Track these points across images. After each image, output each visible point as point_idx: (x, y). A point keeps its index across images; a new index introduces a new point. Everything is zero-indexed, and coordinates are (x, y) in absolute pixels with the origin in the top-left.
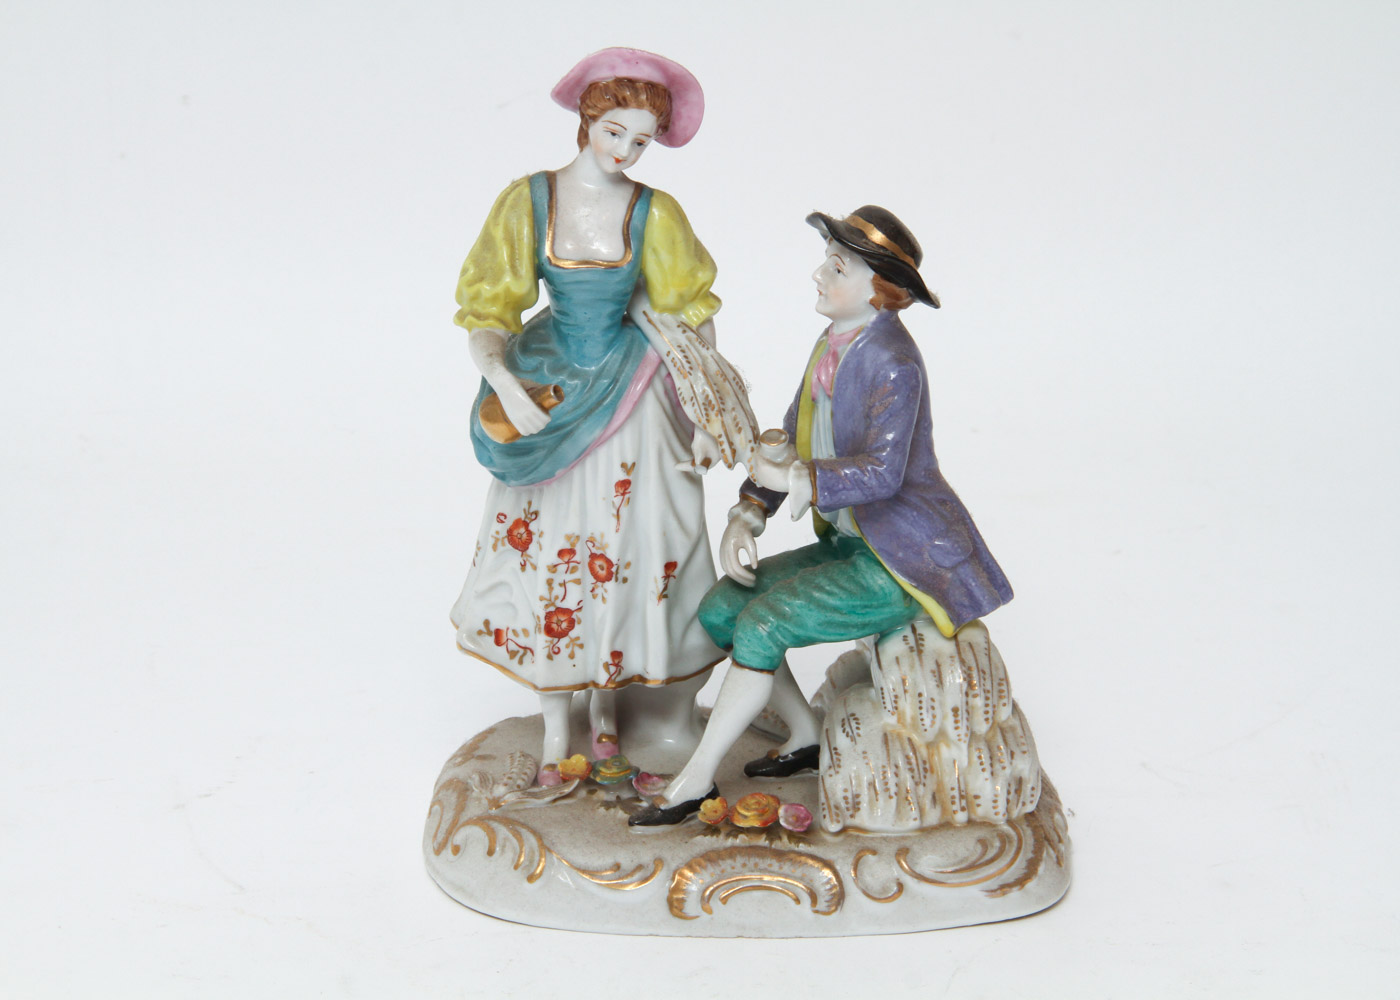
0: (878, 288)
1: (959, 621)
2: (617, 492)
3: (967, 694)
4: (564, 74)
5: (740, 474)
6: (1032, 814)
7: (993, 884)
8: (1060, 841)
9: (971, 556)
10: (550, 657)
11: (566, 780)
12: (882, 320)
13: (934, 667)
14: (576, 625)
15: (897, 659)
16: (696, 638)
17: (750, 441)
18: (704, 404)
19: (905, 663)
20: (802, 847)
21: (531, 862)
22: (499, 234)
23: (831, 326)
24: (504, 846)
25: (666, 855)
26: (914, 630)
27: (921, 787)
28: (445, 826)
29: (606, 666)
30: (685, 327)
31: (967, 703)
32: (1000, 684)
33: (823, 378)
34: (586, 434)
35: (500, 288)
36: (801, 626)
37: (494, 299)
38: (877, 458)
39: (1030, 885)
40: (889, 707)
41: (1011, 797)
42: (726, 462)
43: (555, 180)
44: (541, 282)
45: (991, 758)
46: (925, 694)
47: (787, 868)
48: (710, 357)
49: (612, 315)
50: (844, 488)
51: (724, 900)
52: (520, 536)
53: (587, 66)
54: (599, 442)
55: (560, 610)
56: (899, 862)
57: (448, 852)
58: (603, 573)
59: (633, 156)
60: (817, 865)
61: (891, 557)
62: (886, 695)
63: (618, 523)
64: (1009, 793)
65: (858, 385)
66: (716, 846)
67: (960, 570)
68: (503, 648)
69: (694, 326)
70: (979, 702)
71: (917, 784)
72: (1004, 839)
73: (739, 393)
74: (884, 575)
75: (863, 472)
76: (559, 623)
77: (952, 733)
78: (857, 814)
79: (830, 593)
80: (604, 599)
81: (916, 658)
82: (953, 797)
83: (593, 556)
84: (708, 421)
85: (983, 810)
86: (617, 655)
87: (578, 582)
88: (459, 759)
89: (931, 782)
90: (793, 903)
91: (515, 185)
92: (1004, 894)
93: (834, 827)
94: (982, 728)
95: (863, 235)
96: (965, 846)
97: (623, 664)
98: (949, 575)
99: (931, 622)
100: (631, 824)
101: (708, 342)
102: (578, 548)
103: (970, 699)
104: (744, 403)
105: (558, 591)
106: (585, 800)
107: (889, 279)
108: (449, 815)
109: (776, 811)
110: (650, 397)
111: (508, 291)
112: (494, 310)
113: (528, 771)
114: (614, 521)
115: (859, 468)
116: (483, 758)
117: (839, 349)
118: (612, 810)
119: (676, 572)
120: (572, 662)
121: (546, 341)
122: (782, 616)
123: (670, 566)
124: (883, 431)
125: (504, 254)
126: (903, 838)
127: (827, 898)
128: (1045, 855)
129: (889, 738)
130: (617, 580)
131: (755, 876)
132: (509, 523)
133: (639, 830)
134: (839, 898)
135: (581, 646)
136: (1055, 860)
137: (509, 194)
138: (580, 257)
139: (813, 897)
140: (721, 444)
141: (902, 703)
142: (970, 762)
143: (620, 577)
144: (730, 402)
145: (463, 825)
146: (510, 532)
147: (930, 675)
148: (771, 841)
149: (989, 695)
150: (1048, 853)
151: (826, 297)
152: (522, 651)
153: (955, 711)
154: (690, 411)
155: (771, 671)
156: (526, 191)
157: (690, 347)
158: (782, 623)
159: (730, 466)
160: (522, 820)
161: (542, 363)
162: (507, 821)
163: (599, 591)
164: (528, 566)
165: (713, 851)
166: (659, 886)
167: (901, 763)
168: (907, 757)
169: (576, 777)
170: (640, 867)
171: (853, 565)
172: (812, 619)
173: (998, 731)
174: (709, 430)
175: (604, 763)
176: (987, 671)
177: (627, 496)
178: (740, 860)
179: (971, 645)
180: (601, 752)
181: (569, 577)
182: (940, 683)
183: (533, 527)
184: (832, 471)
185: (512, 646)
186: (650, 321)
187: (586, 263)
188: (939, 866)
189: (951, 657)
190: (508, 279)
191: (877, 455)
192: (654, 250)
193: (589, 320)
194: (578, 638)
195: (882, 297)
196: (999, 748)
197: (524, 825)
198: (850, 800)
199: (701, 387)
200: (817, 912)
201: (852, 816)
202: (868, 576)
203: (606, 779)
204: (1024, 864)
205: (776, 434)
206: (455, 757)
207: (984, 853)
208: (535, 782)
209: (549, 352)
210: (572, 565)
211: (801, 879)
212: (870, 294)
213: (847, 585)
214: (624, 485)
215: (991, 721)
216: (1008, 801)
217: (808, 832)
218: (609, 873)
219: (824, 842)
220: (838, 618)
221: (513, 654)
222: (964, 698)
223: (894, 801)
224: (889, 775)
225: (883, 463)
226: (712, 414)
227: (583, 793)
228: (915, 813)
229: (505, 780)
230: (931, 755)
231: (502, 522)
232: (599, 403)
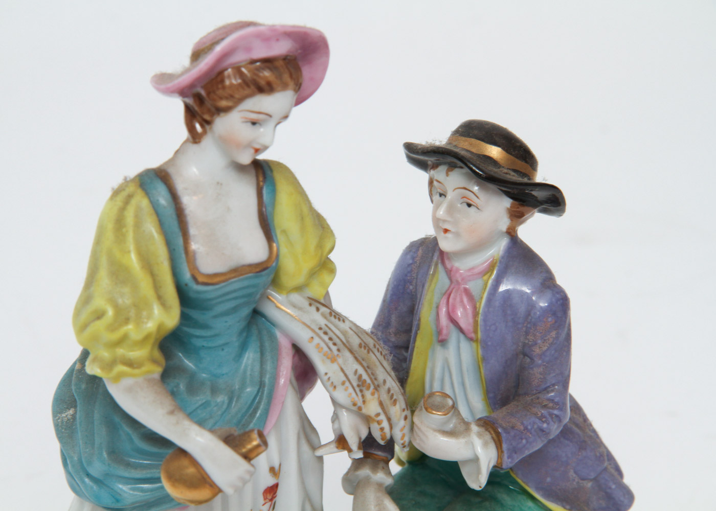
0: (512, 216)
2: (265, 499)
17: (404, 410)
18: (358, 386)
30: (316, 303)
33: (460, 320)
48: (349, 330)
61: (540, 485)
65: (510, 324)
67: (601, 478)
69: (321, 298)
75: (541, 419)
98: (590, 484)
115: (536, 416)
117: (470, 285)
124: (550, 368)
138: (227, 268)
140: (380, 423)
157: (330, 325)
174: (364, 411)
177: (274, 501)
184: (513, 428)
187: (235, 272)
192: (285, 233)
193: (229, 328)
195: (515, 221)
199: (351, 367)
212: (507, 223)
214: (272, 491)
226: (368, 394)
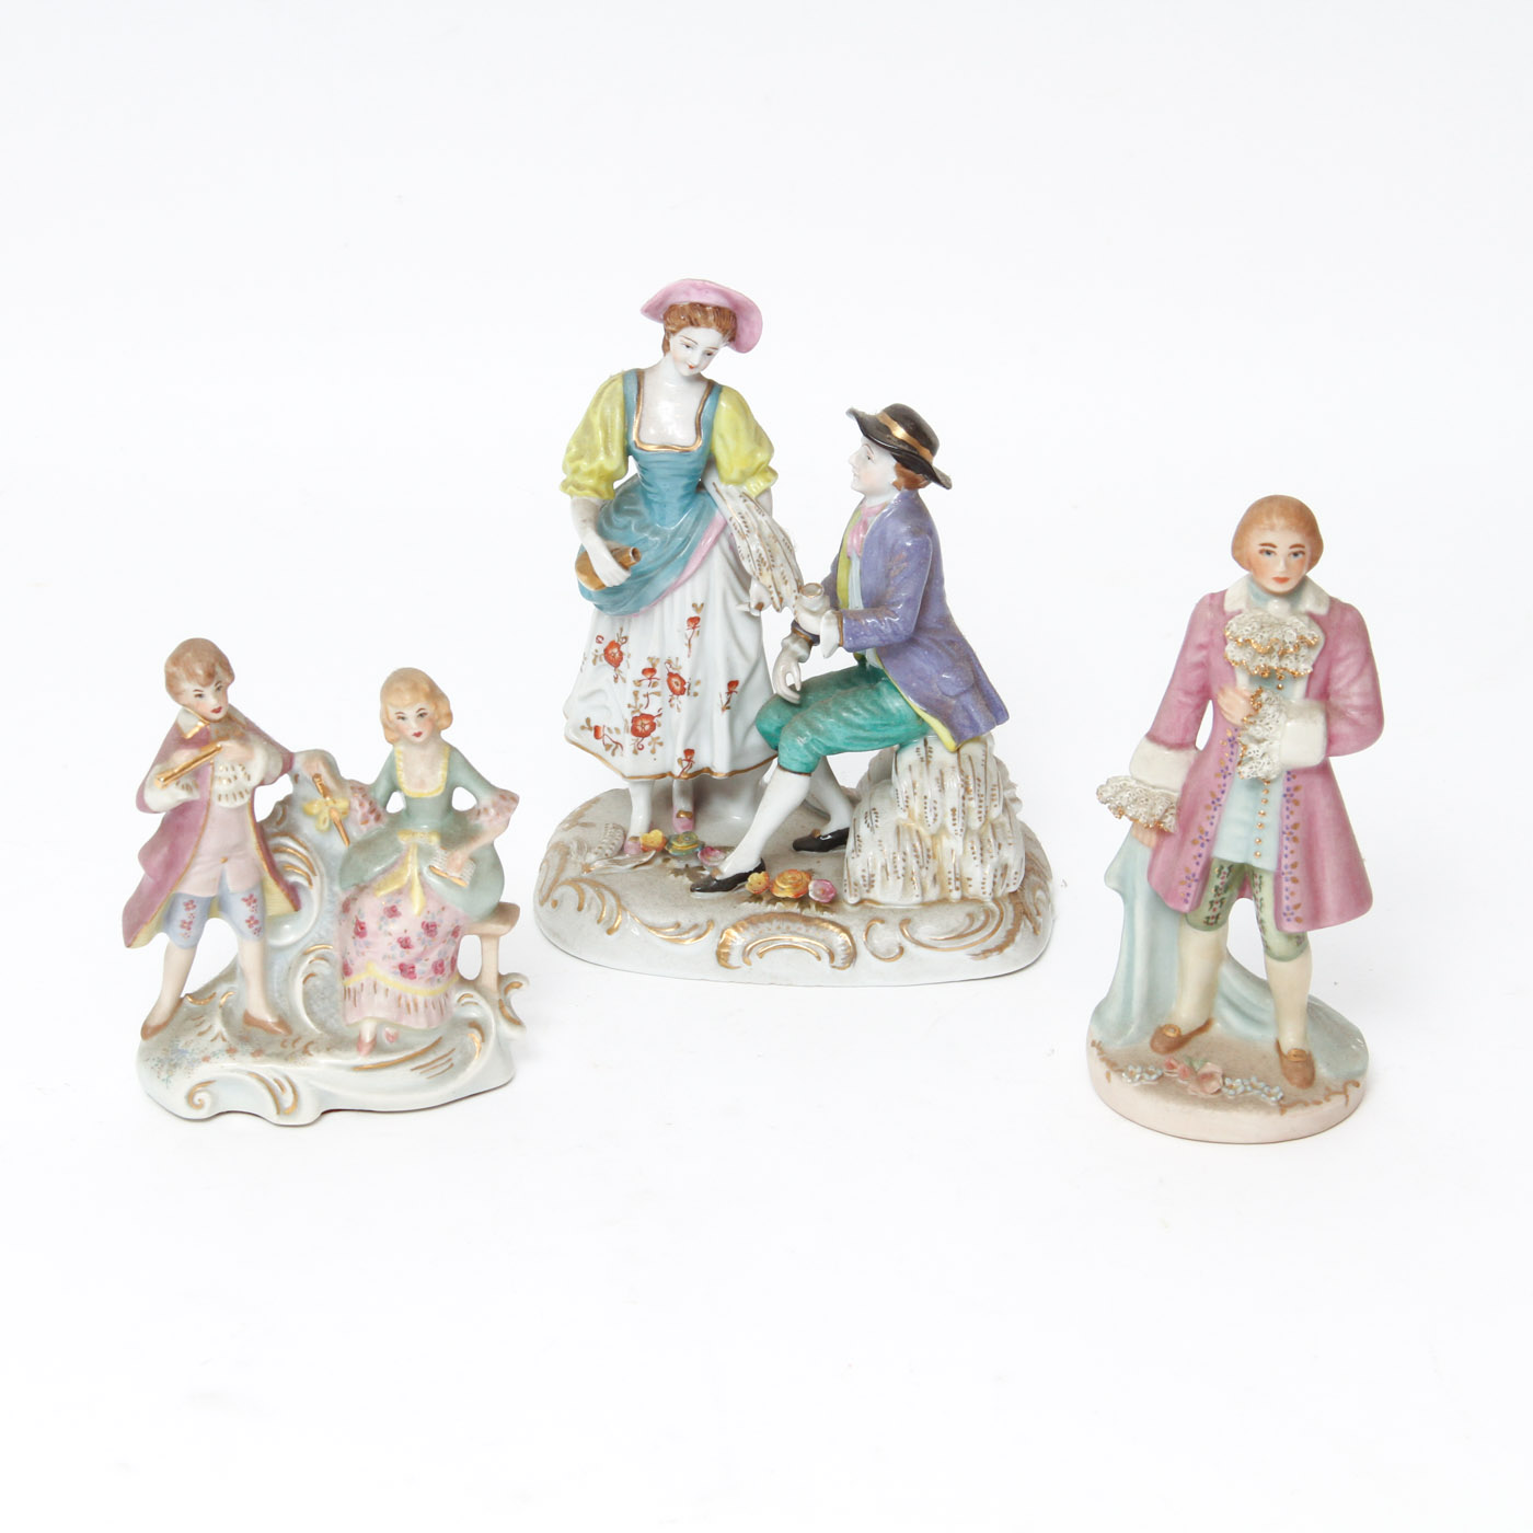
0: (900, 474)
1: (960, 739)
2: (689, 626)
3: (964, 798)
4: (651, 297)
5: (787, 616)
6: (1015, 893)
7: (978, 949)
8: (1038, 914)
9: (973, 686)
10: (635, 752)
11: (645, 850)
12: (903, 498)
13: (938, 775)
14: (657, 728)
15: (910, 767)
16: (755, 739)
18: (758, 561)
19: (916, 771)
20: (826, 915)
21: (611, 918)
22: (596, 420)
23: (864, 499)
24: (589, 906)
25: (717, 917)
26: (926, 743)
27: (924, 870)
28: (549, 882)
29: (680, 761)
30: (745, 496)
31: (963, 805)
32: (992, 790)
33: (855, 541)
34: (663, 581)
35: (595, 466)
36: (831, 739)
37: (590, 474)
38: (893, 612)
39: (1008, 951)
40: (902, 804)
41: (997, 880)
42: (775, 607)
43: (643, 377)
44: (631, 458)
45: (982, 849)
46: (929, 797)
47: (812, 931)
49: (686, 486)
50: (865, 635)
51: (761, 955)
52: (613, 655)
53: (667, 294)
54: (673, 588)
55: (644, 716)
56: (902, 931)
57: (549, 905)
58: (678, 688)
59: (704, 362)
60: (837, 930)
61: (906, 686)
62: (900, 796)
63: (690, 651)
64: (995, 876)
65: (881, 550)
66: (758, 911)
67: (963, 698)
68: (600, 741)
69: (753, 497)
70: (973, 804)
71: (921, 867)
72: (988, 914)
73: (787, 552)
74: (901, 700)
75: (880, 622)
76: (643, 725)
77: (951, 829)
78: (872, 890)
79: (856, 714)
80: (678, 708)
81: (925, 768)
82: (950, 879)
83: (671, 675)
84: (761, 574)
85: (974, 890)
86: (689, 752)
87: (658, 694)
88: (567, 825)
89: (933, 866)
90: (815, 960)
91: (612, 380)
92: (986, 957)
93: (853, 900)
94: (975, 824)
95: (888, 431)
96: (956, 918)
97: (694, 759)
98: (954, 702)
99: (938, 739)
100: (692, 890)
101: (766, 510)
102: (657, 668)
103: (966, 802)
104: (792, 561)
105: (643, 700)
106: (661, 867)
107: (907, 467)
108: (552, 874)
109: (807, 884)
110: (717, 551)
111: (601, 468)
112: (591, 482)
113: (616, 842)
114: (686, 648)
115: (878, 618)
116: (585, 825)
117: (869, 519)
118: (680, 877)
119: (738, 689)
120: (653, 756)
121: (634, 504)
122: (816, 731)
123: (732, 684)
124: (898, 589)
125: (600, 435)
126: (908, 910)
127: (843, 956)
128: (1022, 926)
129: (901, 830)
130: (689, 694)
131: (787, 937)
132: (605, 644)
133: (698, 895)
134: (852, 956)
135: (661, 744)
136: (1032, 930)
137: (606, 387)
138: (660, 443)
139: (832, 955)
140: (771, 593)
141: (912, 803)
142: (964, 852)
143: (692, 691)
144: (779, 560)
145: (560, 885)
146: (606, 651)
147: (934, 783)
148: (802, 909)
149: (983, 799)
150: (1026, 925)
151: (859, 477)
152: (614, 745)
153: (954, 810)
154: (746, 565)
155: (808, 774)
156: (619, 385)
158: (816, 737)
159: (778, 610)
160: (606, 884)
161: (630, 522)
162: (595, 884)
163: (675, 702)
164: (620, 680)
165: (754, 915)
166: (710, 941)
167: (908, 849)
168: (914, 846)
169: (654, 848)
170: (696, 926)
171: (878, 690)
172: (840, 734)
173: (990, 827)
174: (762, 581)
175: (677, 838)
176: (983, 779)
177: (696, 630)
178: (775, 923)
179: (970, 758)
180: (679, 826)
181: (651, 690)
182: (942, 788)
183: (623, 648)
184: (855, 620)
185: (607, 741)
186: (717, 491)
187: (665, 447)
188: (933, 935)
189: (953, 767)
190: (602, 458)
191: (893, 609)
192: (722, 436)
193: (668, 490)
194: (658, 738)
195: (902, 480)
196: (989, 841)
197: (607, 888)
198: (867, 879)
199: (756, 546)
200: (834, 967)
201: (868, 891)
202: (888, 701)
203: (676, 851)
204: (1004, 934)
205: (814, 588)
206: (564, 822)
207: (971, 925)
208: (622, 851)
209: (635, 513)
210: (653, 680)
211: (823, 941)
212: (894, 478)
213: (870, 707)
214: (694, 621)
215: (983, 819)
216: (994, 883)
217: (832, 902)
218: (672, 930)
219: (844, 911)
220: (861, 733)
221: (608, 747)
222: (961, 801)
223: (901, 881)
224: (899, 859)
225: (897, 616)
226: (764, 569)
227: (659, 861)
228: (917, 891)
229: (596, 849)
230: (934, 846)
231: (600, 642)
232: (674, 557)
